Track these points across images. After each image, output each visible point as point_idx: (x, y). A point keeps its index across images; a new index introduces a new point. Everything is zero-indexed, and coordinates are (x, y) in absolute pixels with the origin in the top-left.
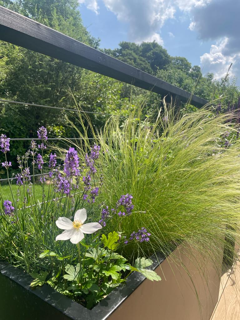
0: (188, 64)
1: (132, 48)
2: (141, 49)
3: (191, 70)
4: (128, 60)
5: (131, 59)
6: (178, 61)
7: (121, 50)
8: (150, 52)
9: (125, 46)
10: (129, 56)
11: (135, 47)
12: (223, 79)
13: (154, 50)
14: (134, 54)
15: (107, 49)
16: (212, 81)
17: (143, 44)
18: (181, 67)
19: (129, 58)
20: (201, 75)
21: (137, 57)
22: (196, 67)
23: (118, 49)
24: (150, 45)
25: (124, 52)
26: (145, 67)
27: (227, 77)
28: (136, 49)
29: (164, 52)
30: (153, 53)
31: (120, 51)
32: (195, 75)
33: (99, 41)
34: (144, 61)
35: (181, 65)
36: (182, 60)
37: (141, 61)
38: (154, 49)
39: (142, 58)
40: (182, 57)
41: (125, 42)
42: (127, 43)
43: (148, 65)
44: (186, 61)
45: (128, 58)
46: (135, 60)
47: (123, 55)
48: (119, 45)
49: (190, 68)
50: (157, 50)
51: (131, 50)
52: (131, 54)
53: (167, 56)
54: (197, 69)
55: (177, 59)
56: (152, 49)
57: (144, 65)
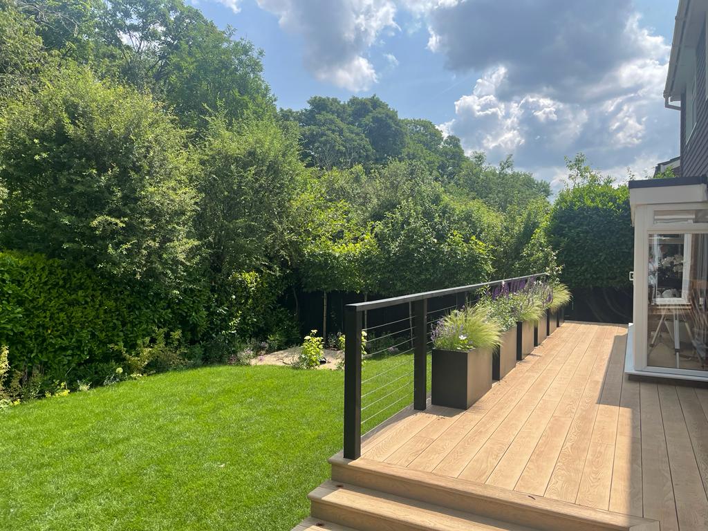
1: (334, 109)
2: (349, 110)
3: (442, 143)
4: (329, 132)
5: (333, 131)
7: (311, 111)
8: (367, 117)
9: (320, 105)
10: (330, 124)
11: (339, 107)
13: (375, 113)
14: (338, 121)
17: (353, 100)
19: (330, 130)
21: (343, 125)
23: (306, 110)
24: (367, 104)
26: (360, 145)
28: (341, 111)
30: (373, 118)
31: (310, 115)
32: (449, 153)
34: (357, 134)
37: (352, 133)
38: (374, 111)
41: (320, 98)
42: (324, 100)
43: (366, 141)
45: (328, 130)
46: (341, 132)
48: (309, 102)
50: (380, 113)
51: (333, 113)
52: (332, 122)
53: (397, 123)
54: (454, 141)
56: (371, 112)
57: (358, 141)
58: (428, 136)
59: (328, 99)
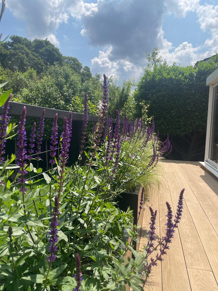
0: (79, 64)
1: (25, 42)
2: (33, 45)
3: (82, 69)
4: (20, 54)
5: (23, 53)
6: (71, 60)
7: (12, 43)
8: (42, 49)
9: (16, 40)
10: (21, 50)
11: (27, 42)
13: (47, 48)
14: (26, 49)
16: (100, 80)
17: (36, 40)
18: (73, 66)
19: (21, 52)
20: (91, 75)
21: (28, 51)
22: (86, 67)
23: (9, 42)
24: (42, 42)
25: (15, 45)
26: (38, 62)
28: (28, 44)
29: (56, 50)
30: (45, 49)
31: (11, 45)
32: (85, 74)
34: (37, 57)
35: (73, 64)
36: (74, 60)
37: (34, 56)
38: (46, 47)
39: (35, 53)
40: (74, 57)
41: (17, 36)
42: (19, 37)
44: (78, 61)
46: (27, 55)
47: (15, 49)
48: (10, 38)
49: (82, 67)
50: (49, 48)
51: (23, 44)
52: (22, 48)
54: (87, 69)
55: (70, 59)
56: (45, 47)
57: (37, 60)
58: (75, 65)
59: (22, 38)
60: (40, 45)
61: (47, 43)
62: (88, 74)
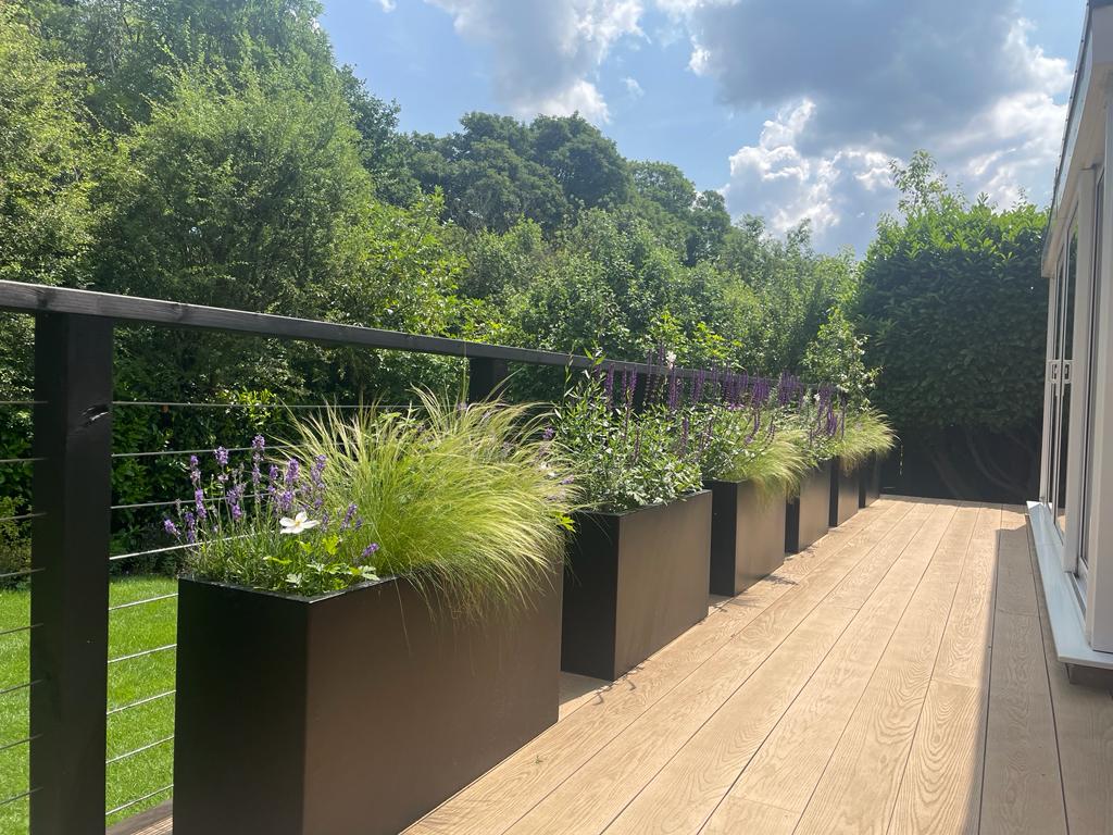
0: (685, 184)
1: (505, 133)
2: (531, 137)
3: (695, 203)
4: (491, 172)
5: (500, 170)
6: (654, 174)
7: (467, 137)
8: (561, 149)
9: (480, 127)
10: (495, 158)
11: (513, 130)
12: (793, 236)
13: (575, 143)
14: (510, 154)
15: (422, 135)
16: (761, 238)
17: (541, 121)
18: (663, 194)
19: (495, 167)
20: (728, 220)
22: (709, 194)
23: (457, 135)
24: (562, 127)
25: (476, 145)
26: (546, 195)
27: (806, 228)
28: (516, 138)
29: (606, 149)
30: (572, 151)
31: (463, 145)
32: (705, 218)
33: (397, 110)
34: (543, 177)
35: (662, 187)
36: (668, 173)
37: (534, 175)
38: (574, 140)
39: (538, 166)
40: (665, 163)
41: (482, 114)
42: (487, 118)
43: (557, 188)
44: (680, 175)
45: (490, 167)
46: (513, 172)
47: (475, 157)
48: (462, 122)
49: (693, 196)
50: (583, 142)
51: (500, 138)
52: (499, 153)
53: (615, 161)
54: (714, 200)
55: (651, 169)
56: (569, 140)
57: (543, 188)
58: (670, 190)
59: (497, 117)
60: (553, 134)
61: (576, 125)
62: (718, 218)
